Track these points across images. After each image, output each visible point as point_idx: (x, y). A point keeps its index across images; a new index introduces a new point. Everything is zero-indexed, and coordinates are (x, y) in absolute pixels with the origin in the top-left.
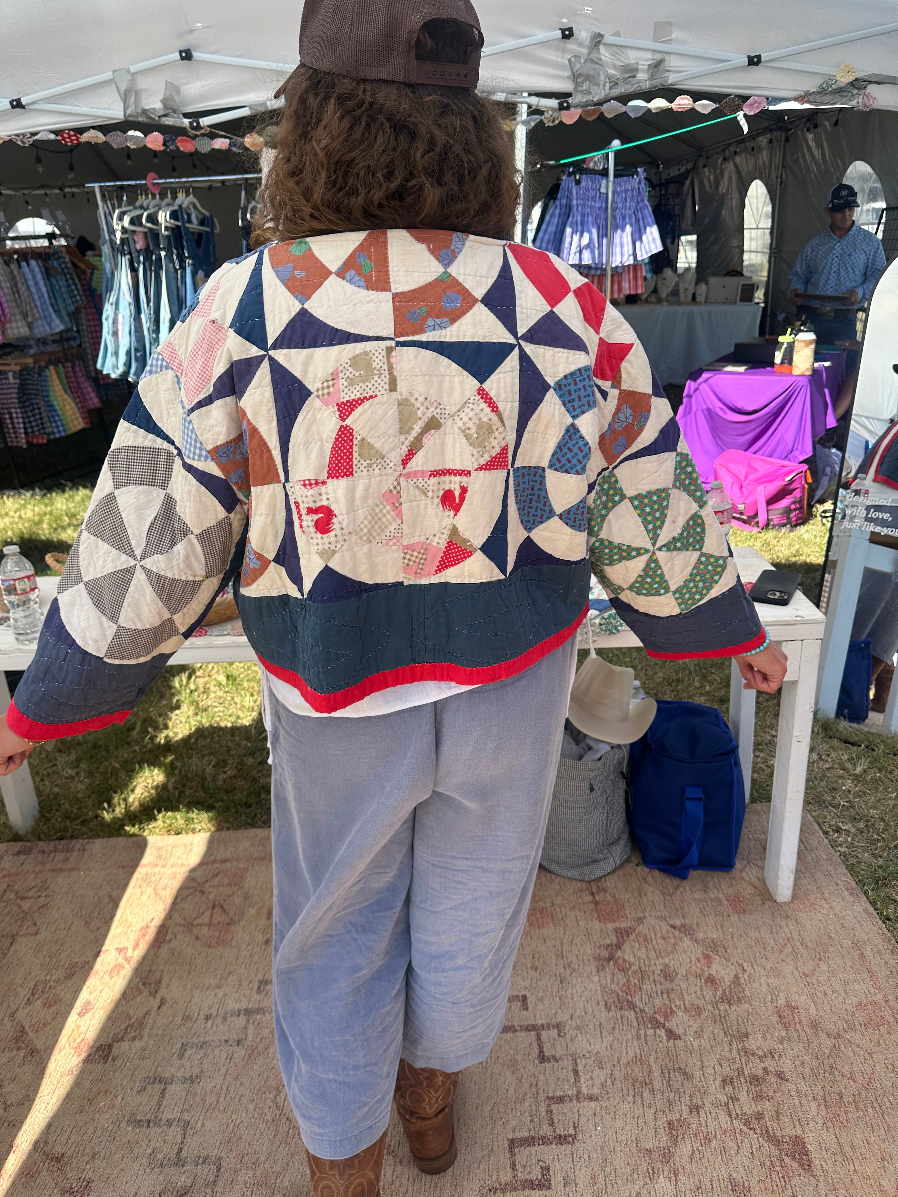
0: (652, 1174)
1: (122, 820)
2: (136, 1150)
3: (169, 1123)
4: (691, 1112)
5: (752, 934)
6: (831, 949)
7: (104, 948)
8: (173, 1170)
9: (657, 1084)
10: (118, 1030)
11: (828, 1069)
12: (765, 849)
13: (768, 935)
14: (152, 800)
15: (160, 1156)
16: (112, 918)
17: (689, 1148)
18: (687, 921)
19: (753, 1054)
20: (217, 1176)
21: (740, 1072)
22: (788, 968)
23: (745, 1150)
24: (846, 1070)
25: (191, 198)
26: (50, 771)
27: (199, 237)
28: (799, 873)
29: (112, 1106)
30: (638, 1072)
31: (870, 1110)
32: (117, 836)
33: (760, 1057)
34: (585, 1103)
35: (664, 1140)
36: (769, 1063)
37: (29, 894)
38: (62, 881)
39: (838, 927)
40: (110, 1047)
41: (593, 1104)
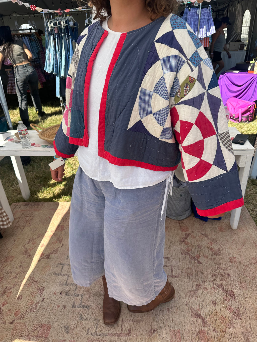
0: (191, 297)
1: (53, 198)
2: (56, 281)
3: (64, 275)
4: (203, 282)
5: (224, 237)
6: (247, 243)
7: (47, 231)
8: (65, 286)
9: (194, 275)
10: (51, 251)
11: (242, 274)
12: (231, 215)
13: (229, 238)
14: (61, 193)
15: (62, 283)
16: (50, 223)
17: (201, 291)
18: (206, 233)
19: (222, 269)
20: (76, 289)
21: (218, 273)
22: (234, 247)
23: (217, 293)
24: (248, 275)
25: (71, 17)
26: (33, 184)
27: (73, 29)
28: (240, 222)
29: (49, 270)
30: (189, 271)
31: (253, 286)
32: (51, 202)
33: (223, 270)
34: (174, 278)
35: (195, 289)
36: (226, 271)
37: (28, 216)
38: (36, 213)
39: (250, 237)
40: (49, 255)
41: (176, 278)
